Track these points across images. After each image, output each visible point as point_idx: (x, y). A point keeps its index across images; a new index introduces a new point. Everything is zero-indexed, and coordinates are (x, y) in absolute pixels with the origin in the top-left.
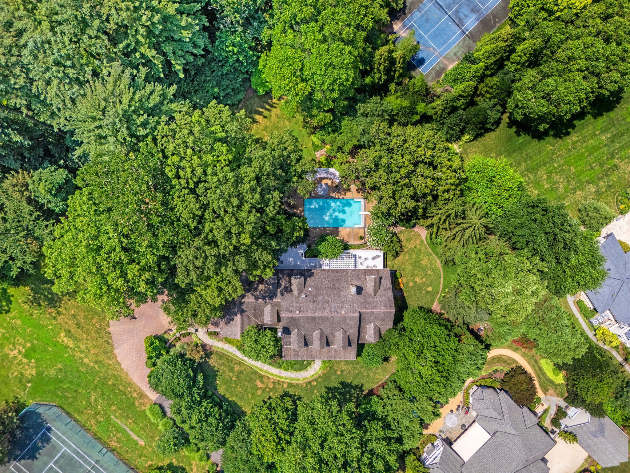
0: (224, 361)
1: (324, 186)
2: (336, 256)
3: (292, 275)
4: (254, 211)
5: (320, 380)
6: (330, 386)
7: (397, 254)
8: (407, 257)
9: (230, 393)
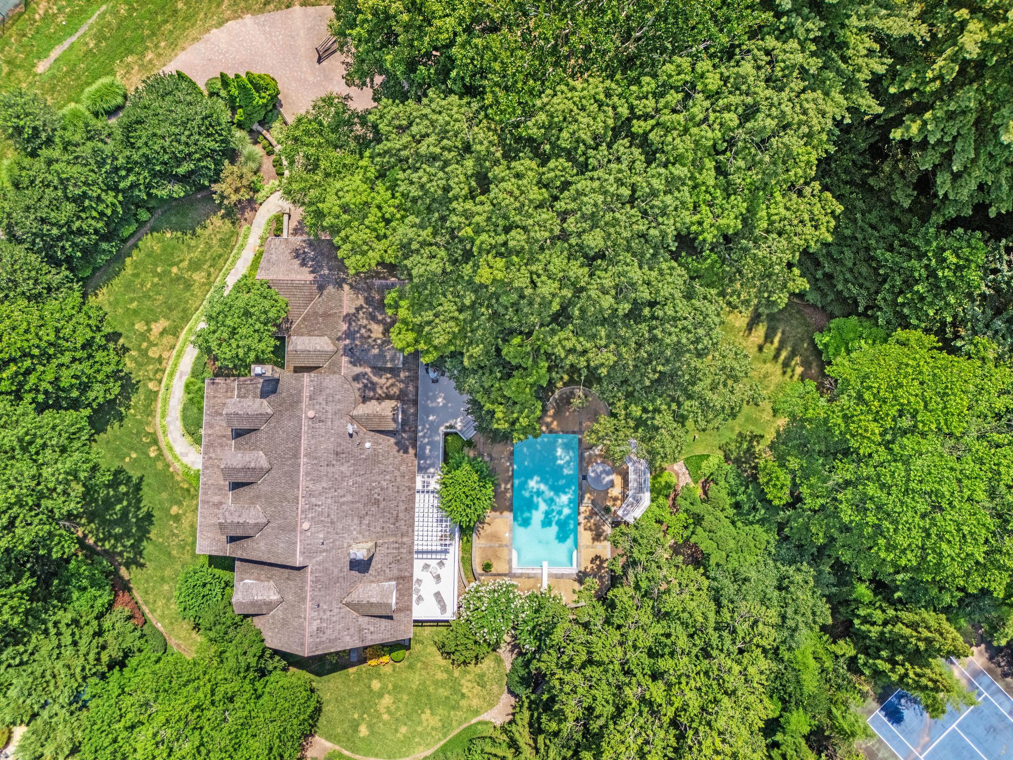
0: (217, 249)
1: (608, 479)
2: (446, 506)
3: (403, 402)
4: (568, 293)
5: (160, 465)
6: (145, 489)
7: (447, 654)
8: (441, 676)
9: (142, 262)
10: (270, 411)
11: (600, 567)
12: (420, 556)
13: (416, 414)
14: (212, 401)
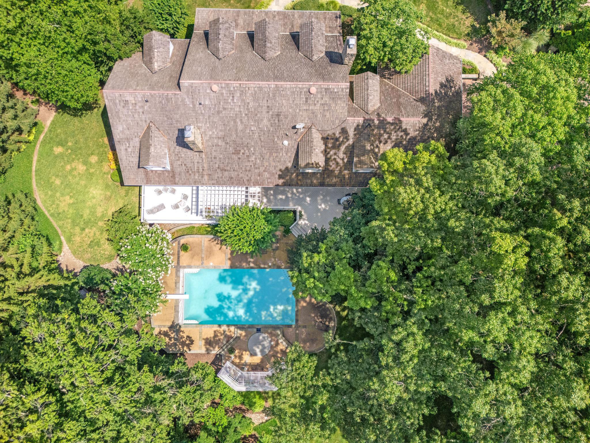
3: (323, 173)
8: (99, 211)
10: (315, 58)
11: (183, 344)
12: (194, 192)
13: (312, 185)
14: (322, 17)
